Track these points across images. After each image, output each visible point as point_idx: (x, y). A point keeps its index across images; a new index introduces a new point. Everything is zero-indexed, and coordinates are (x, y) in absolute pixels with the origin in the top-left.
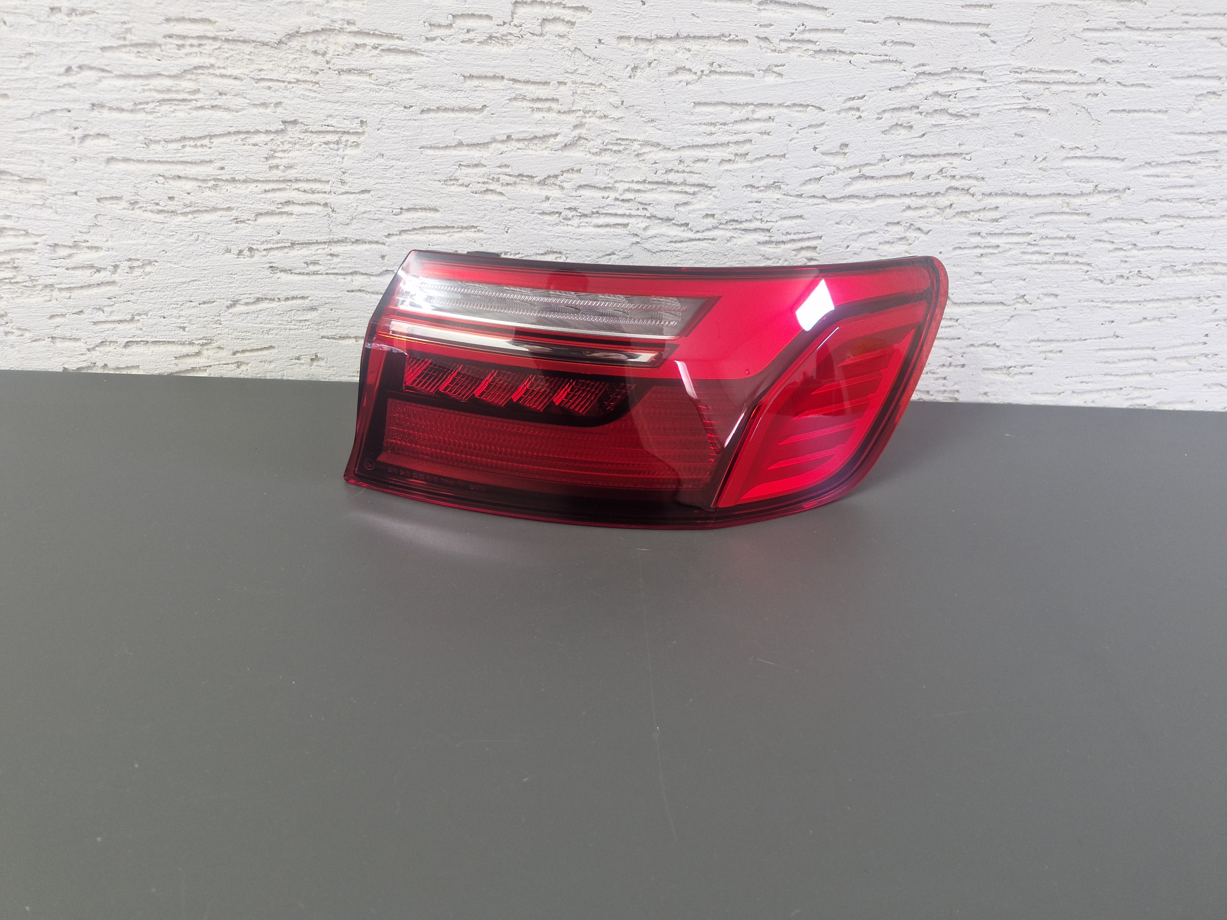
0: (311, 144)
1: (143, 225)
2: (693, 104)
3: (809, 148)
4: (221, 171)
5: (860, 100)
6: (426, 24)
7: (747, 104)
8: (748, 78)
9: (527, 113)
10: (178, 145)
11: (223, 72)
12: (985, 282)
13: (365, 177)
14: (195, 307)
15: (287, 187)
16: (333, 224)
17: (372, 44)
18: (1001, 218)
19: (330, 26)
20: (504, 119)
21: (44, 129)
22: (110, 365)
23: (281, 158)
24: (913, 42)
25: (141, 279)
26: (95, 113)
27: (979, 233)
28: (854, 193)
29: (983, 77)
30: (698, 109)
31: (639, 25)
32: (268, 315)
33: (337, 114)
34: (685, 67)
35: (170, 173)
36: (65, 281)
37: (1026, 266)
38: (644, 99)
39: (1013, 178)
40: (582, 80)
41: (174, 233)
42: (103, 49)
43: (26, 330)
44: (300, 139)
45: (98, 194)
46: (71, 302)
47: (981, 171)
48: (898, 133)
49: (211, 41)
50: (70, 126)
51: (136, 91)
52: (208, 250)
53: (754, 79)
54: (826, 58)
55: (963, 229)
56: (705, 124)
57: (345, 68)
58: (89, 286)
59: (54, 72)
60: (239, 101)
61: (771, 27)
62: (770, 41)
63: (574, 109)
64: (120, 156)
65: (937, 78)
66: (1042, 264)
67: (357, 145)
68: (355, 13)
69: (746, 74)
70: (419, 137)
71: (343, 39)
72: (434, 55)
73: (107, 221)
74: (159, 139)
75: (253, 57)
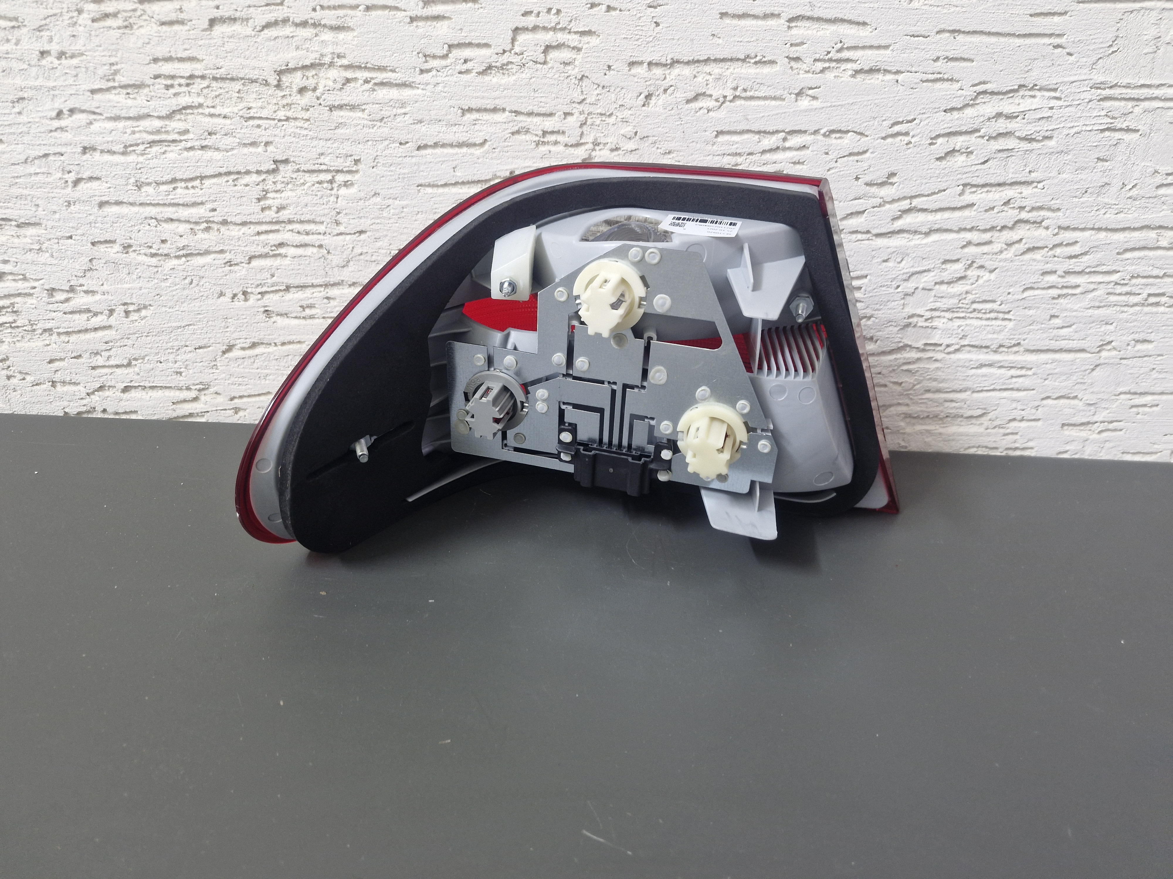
0: (303, 184)
1: (136, 269)
2: (716, 133)
3: (851, 178)
4: (213, 213)
5: (909, 124)
6: (420, 55)
7: (777, 132)
8: (778, 103)
9: (531, 147)
10: (170, 187)
11: (212, 111)
12: (1063, 327)
13: (361, 218)
14: (191, 352)
15: (281, 229)
16: (329, 266)
17: (364, 78)
18: (1082, 254)
19: (320, 60)
20: (507, 154)
21: (38, 173)
22: (110, 410)
23: (274, 199)
24: (972, 57)
25: (137, 324)
26: (87, 156)
27: (1056, 272)
28: (905, 228)
29: (1057, 94)
30: (722, 139)
31: (652, 49)
32: (264, 360)
33: (329, 152)
34: (705, 93)
35: (163, 215)
36: (63, 325)
37: (1114, 309)
38: (660, 129)
39: (1096, 209)
40: (591, 110)
41: (168, 277)
42: (93, 92)
43: (27, 374)
44: (292, 178)
45: (92, 237)
46: (70, 346)
47: (1058, 202)
48: (956, 160)
49: (199, 80)
50: (63, 170)
51: (126, 133)
52: (203, 294)
53: (784, 103)
54: (868, 78)
55: (1037, 267)
56: (728, 155)
57: (336, 104)
58: (86, 331)
59: (46, 116)
60: (229, 141)
61: (804, 46)
62: (803, 61)
63: (582, 141)
64: (113, 199)
65: (1001, 97)
66: (1132, 306)
67: (352, 184)
68: (345, 46)
69: (775, 98)
70: (417, 174)
71: (333, 73)
72: (430, 87)
73: (103, 265)
74: (150, 181)
75: (242, 95)
